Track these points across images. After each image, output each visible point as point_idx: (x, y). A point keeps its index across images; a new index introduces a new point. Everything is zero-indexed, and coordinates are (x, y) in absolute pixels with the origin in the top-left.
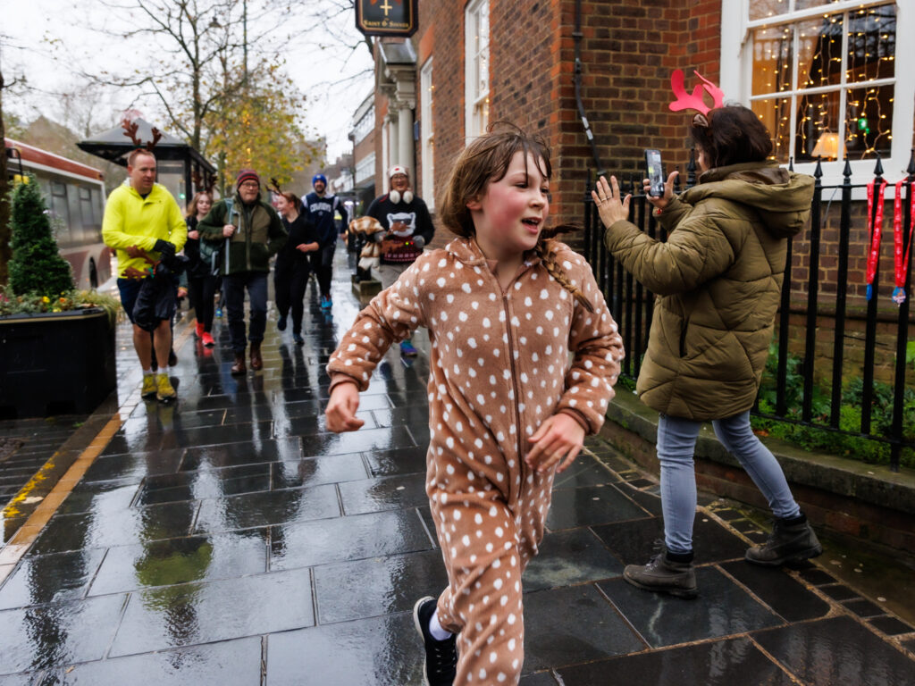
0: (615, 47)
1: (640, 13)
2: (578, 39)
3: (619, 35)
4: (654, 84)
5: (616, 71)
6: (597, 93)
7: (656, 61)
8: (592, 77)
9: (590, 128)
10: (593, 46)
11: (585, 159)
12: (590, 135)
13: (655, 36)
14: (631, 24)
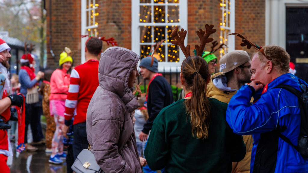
0: (60, 33)
1: (66, 24)
2: (51, 32)
3: (61, 30)
4: (71, 41)
5: (61, 38)
6: (56, 44)
7: (71, 36)
8: (55, 40)
9: (54, 53)
10: (55, 33)
11: (53, 61)
12: (53, 55)
13: (70, 30)
14: (64, 27)
